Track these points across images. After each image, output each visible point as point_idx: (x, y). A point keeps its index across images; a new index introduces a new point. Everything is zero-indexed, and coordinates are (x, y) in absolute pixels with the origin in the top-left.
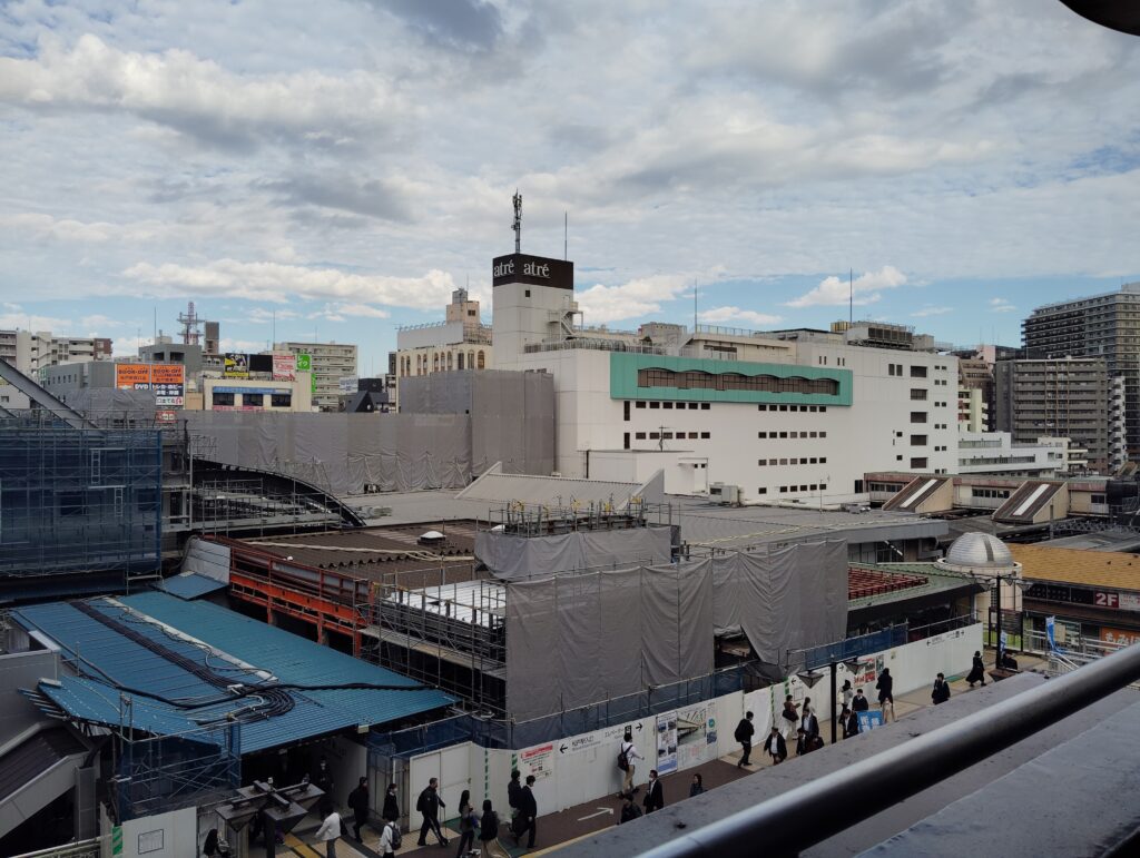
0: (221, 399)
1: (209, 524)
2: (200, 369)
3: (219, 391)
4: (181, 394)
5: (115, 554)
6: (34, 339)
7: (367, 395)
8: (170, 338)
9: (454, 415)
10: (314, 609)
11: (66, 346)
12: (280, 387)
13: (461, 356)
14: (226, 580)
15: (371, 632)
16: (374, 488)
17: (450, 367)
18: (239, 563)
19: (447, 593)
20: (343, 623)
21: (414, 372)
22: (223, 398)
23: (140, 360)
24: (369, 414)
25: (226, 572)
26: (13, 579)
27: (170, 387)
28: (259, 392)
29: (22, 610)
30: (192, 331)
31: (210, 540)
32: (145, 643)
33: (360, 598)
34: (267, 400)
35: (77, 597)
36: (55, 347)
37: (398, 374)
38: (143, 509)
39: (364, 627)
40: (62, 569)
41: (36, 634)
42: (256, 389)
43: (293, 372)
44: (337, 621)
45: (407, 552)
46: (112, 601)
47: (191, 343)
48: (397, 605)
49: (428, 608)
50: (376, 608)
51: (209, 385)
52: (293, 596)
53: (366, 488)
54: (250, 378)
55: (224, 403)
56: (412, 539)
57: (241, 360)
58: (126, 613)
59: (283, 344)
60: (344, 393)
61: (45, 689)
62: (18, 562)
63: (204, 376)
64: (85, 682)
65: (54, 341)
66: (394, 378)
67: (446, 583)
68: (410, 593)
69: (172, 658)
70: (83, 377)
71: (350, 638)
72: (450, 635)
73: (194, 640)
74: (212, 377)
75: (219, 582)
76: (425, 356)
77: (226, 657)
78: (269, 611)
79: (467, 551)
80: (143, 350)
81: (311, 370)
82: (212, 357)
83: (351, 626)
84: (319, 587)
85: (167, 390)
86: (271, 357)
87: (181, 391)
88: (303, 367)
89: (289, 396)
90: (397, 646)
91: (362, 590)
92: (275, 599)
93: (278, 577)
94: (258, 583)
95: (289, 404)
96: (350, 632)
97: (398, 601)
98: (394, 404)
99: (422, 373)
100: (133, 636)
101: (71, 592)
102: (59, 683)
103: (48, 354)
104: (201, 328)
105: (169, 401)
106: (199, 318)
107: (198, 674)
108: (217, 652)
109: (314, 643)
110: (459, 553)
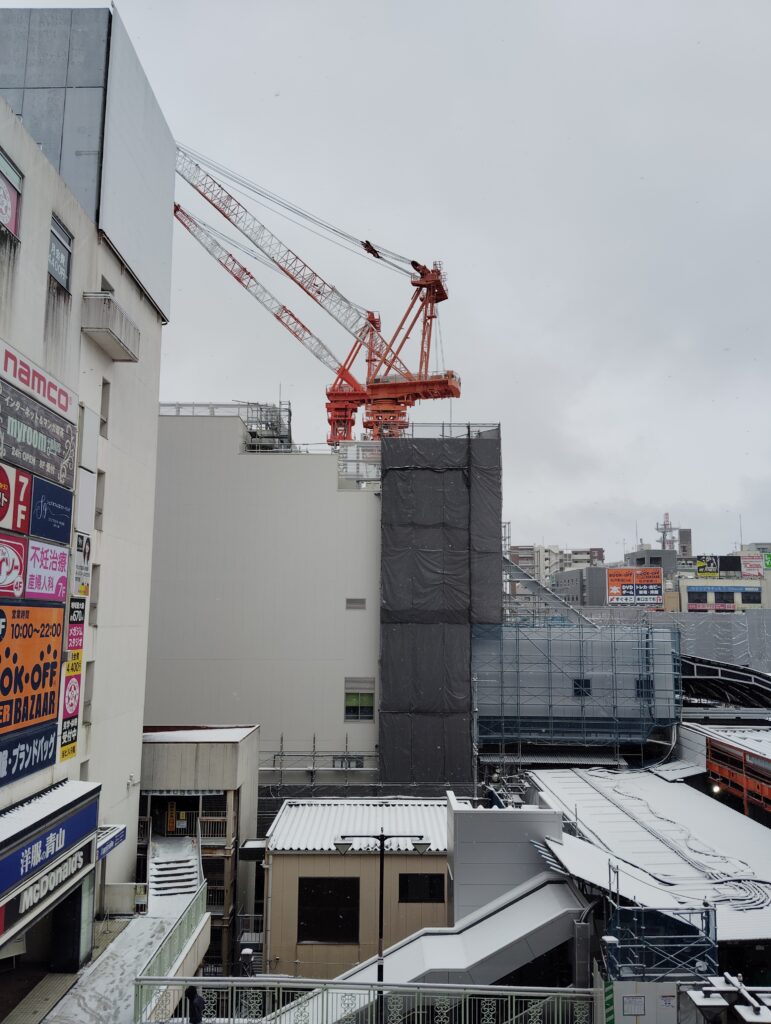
0: (694, 597)
2: (676, 571)
3: (693, 590)
4: (660, 594)
6: (546, 551)
8: (649, 545)
11: (570, 556)
12: (749, 585)
14: (703, 767)
18: (714, 753)
22: (697, 596)
23: (625, 565)
25: (703, 760)
26: (532, 746)
27: (651, 587)
28: (729, 590)
29: (540, 773)
30: (668, 537)
34: (738, 597)
36: (560, 557)
40: (566, 741)
42: (727, 587)
43: (761, 571)
47: (667, 548)
51: (684, 584)
54: (720, 578)
55: (698, 601)
57: (712, 561)
59: (751, 545)
62: (534, 731)
63: (680, 577)
65: (561, 552)
70: (582, 581)
74: (686, 578)
75: (700, 769)
78: (745, 802)
80: (627, 557)
82: (686, 560)
85: (648, 590)
86: (739, 558)
87: (660, 590)
89: (759, 594)
93: (752, 771)
94: (733, 774)
95: (756, 602)
104: (676, 534)
105: (650, 600)
106: (673, 526)
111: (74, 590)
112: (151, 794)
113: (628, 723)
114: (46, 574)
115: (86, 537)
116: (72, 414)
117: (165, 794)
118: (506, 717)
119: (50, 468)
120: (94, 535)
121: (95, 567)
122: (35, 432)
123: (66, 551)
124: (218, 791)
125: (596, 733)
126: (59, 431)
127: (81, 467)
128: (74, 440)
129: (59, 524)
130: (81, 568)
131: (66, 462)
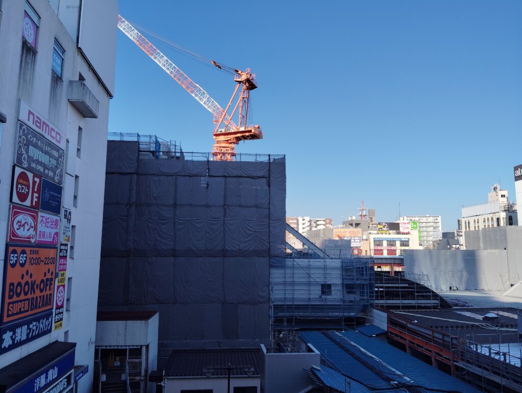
0: (378, 243)
1: (377, 302)
2: (368, 230)
3: (376, 239)
4: (360, 241)
5: (338, 312)
7: (448, 240)
9: (497, 251)
10: (430, 349)
12: (404, 237)
13: (498, 219)
14: (386, 329)
15: (460, 364)
16: (455, 288)
17: (493, 225)
18: (391, 322)
19: (504, 348)
20: (445, 358)
21: (472, 229)
24: (449, 251)
25: (386, 325)
26: (300, 319)
27: (356, 238)
28: (394, 240)
29: (303, 333)
30: (364, 214)
31: (377, 309)
32: (352, 355)
33: (453, 345)
34: (398, 243)
35: (323, 329)
36: (310, 223)
37: (464, 230)
38: (349, 292)
39: (457, 362)
40: (317, 317)
41: (310, 345)
42: (393, 238)
43: (410, 231)
44: (442, 356)
45: (477, 324)
46: (337, 333)
47: (363, 219)
48: (475, 352)
49: (493, 356)
50: (462, 352)
51: (372, 237)
52: (418, 340)
53: (451, 288)
54: (389, 234)
55: (379, 245)
56: (480, 317)
58: (344, 339)
60: (435, 240)
61: (315, 371)
62: (301, 312)
63: (370, 233)
64: (329, 369)
65: (310, 221)
66: (461, 232)
67: (502, 343)
68: (482, 347)
69: (364, 364)
71: (450, 366)
72: (507, 373)
73: (374, 356)
74: (373, 234)
75: (383, 330)
76: (478, 220)
77: (389, 367)
78: (407, 347)
79: (512, 325)
80: (344, 223)
81: (418, 228)
82: (373, 225)
83: (450, 360)
84: (431, 337)
85: (355, 240)
86: (398, 224)
88: (414, 228)
89: (408, 241)
90: (475, 374)
91: (454, 342)
92: (410, 341)
93: (410, 330)
94: (401, 332)
95: (408, 246)
96: (450, 363)
97: (475, 350)
98: (462, 245)
99: (477, 229)
100: (347, 351)
101: (322, 327)
102: (319, 368)
103: (308, 226)
104: (367, 212)
105: (356, 245)
107: (377, 373)
108: (385, 364)
109: (430, 366)
110: (507, 326)
111: (62, 239)
112: (101, 348)
113: (348, 307)
114: (47, 230)
115: (68, 211)
116: (62, 145)
117: (108, 348)
118: (287, 305)
119: (51, 174)
120: (73, 210)
121: (73, 227)
122: (44, 154)
123: (58, 218)
124: (137, 346)
125: (332, 312)
126: (56, 154)
127: (67, 173)
128: (64, 159)
129: (54, 204)
130: (66, 227)
131: (59, 170)
